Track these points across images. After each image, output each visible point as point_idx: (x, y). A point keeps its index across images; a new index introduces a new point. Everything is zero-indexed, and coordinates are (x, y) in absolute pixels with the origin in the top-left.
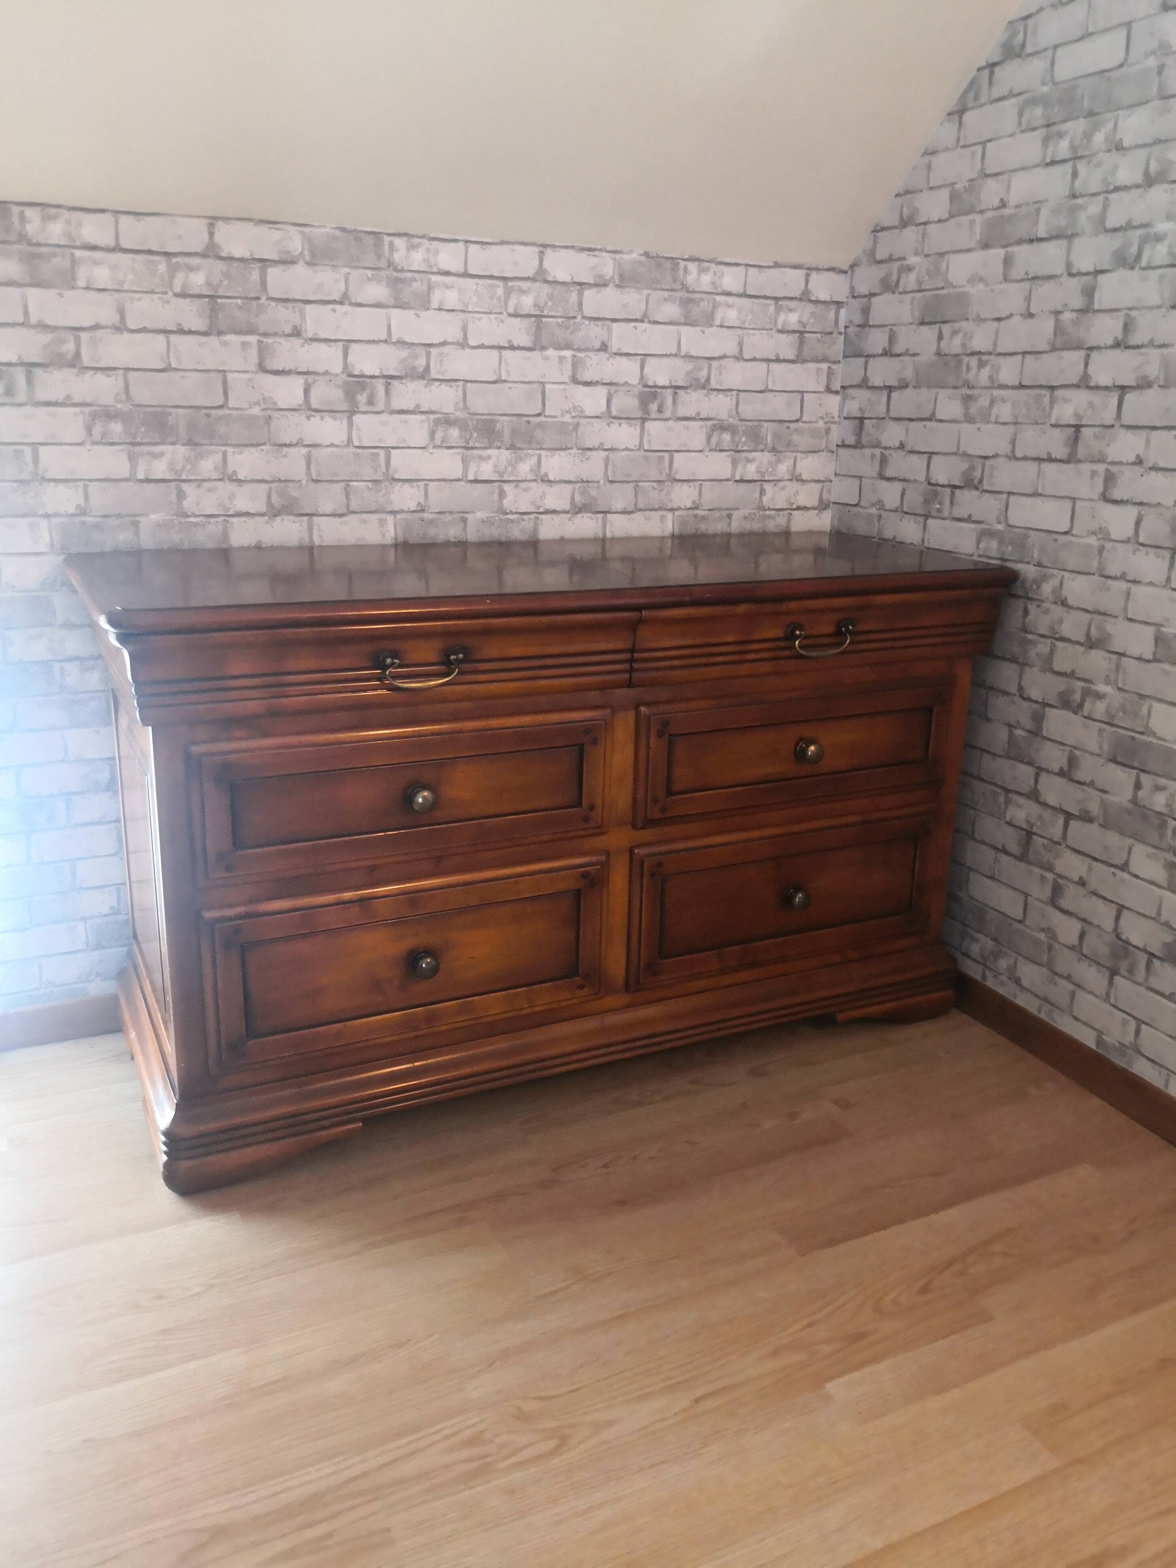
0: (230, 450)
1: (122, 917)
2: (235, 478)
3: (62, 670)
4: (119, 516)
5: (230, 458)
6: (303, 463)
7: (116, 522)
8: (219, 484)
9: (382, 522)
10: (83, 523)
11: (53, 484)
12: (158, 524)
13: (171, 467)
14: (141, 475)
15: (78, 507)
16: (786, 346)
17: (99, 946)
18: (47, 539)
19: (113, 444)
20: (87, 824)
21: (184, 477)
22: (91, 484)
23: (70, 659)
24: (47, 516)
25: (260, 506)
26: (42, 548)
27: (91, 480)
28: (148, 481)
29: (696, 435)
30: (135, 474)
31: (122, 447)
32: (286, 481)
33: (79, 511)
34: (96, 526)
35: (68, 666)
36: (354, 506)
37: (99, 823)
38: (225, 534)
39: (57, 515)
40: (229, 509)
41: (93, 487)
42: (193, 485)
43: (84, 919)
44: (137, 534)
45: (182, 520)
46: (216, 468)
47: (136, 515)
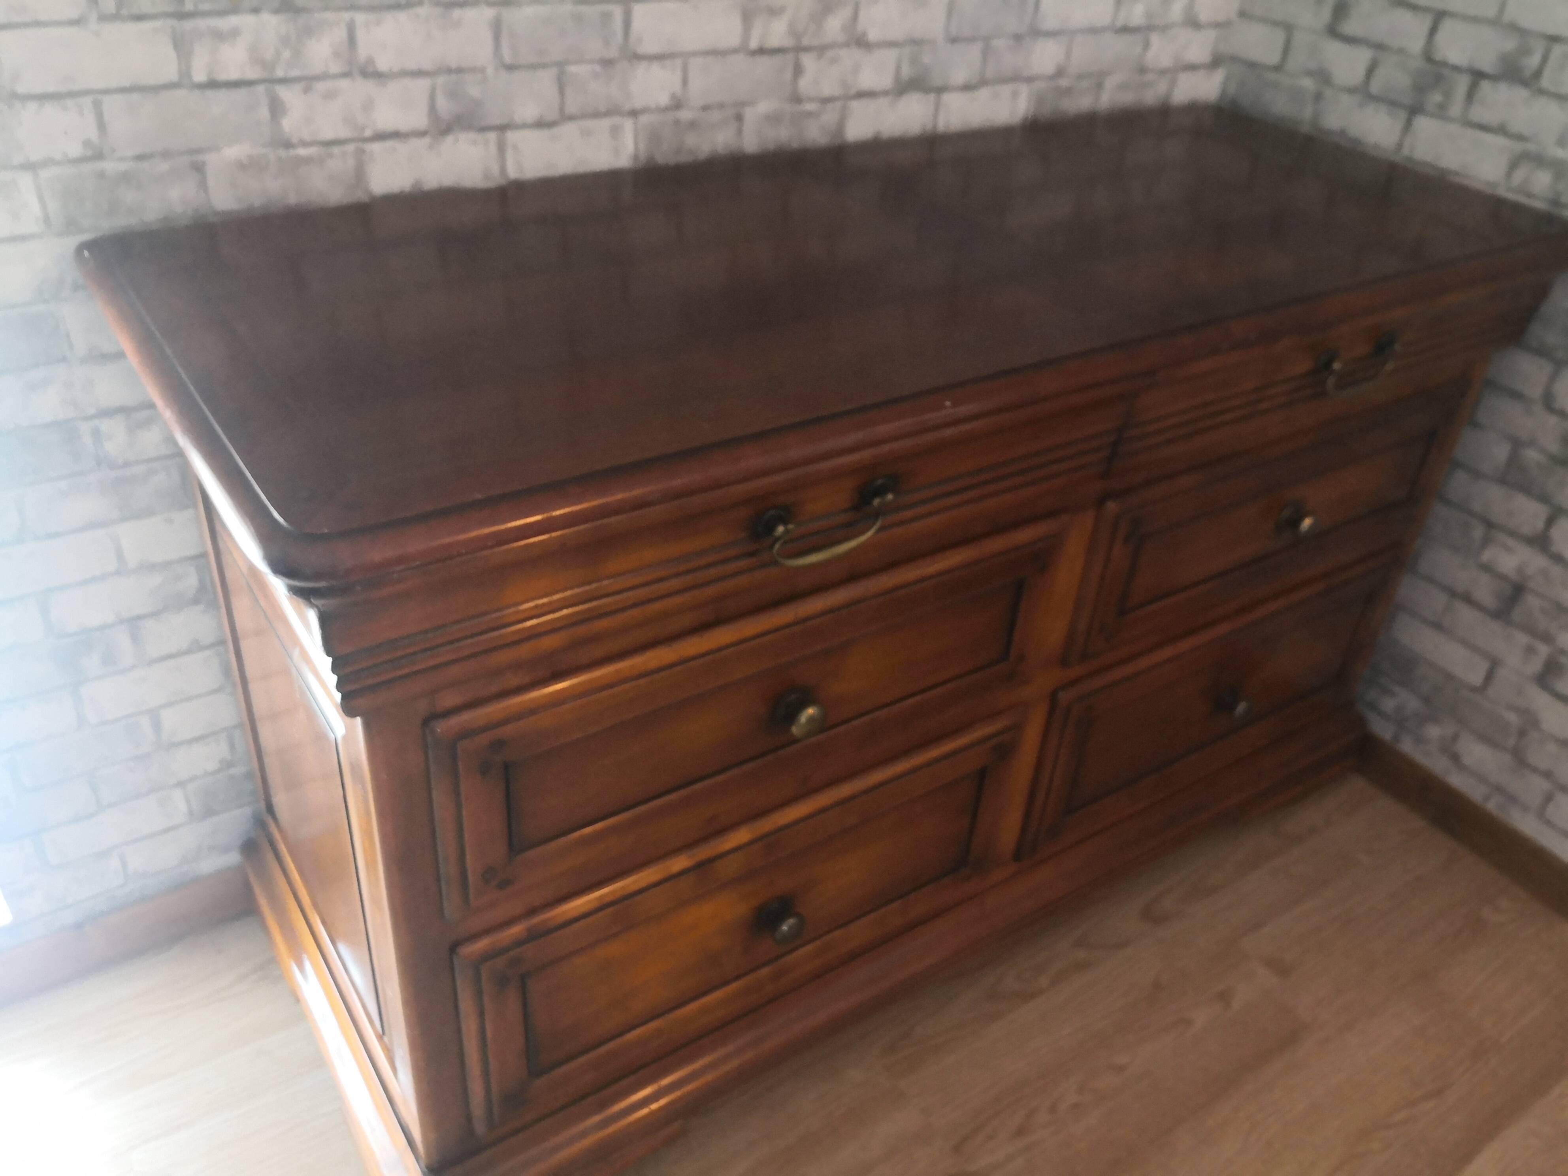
0: (360, 18)
1: (238, 770)
2: (371, 69)
3: (96, 434)
4: (166, 154)
5: (361, 34)
6: (487, 36)
7: (163, 166)
8: (344, 83)
9: (615, 131)
10: (101, 175)
11: (32, 106)
12: (242, 166)
13: (255, 58)
14: (199, 76)
15: (87, 143)
17: (208, 812)
18: (35, 208)
19: (139, 18)
20: (171, 656)
21: (280, 73)
22: (107, 100)
23: (106, 413)
24: (30, 167)
25: (418, 119)
26: (30, 223)
27: (107, 92)
28: (213, 84)
30: (189, 76)
31: (158, 24)
32: (460, 70)
33: (89, 153)
34: (125, 178)
35: (105, 425)
36: (572, 107)
37: (188, 652)
38: (360, 174)
39: (48, 162)
40: (363, 129)
41: (112, 105)
42: (298, 87)
43: (181, 784)
44: (203, 185)
45: (282, 153)
46: (336, 55)
47: (199, 151)
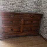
16: (34, 4)
29: (29, 7)
36: (12, 9)
46: (6, 7)
47: (2, 9)
